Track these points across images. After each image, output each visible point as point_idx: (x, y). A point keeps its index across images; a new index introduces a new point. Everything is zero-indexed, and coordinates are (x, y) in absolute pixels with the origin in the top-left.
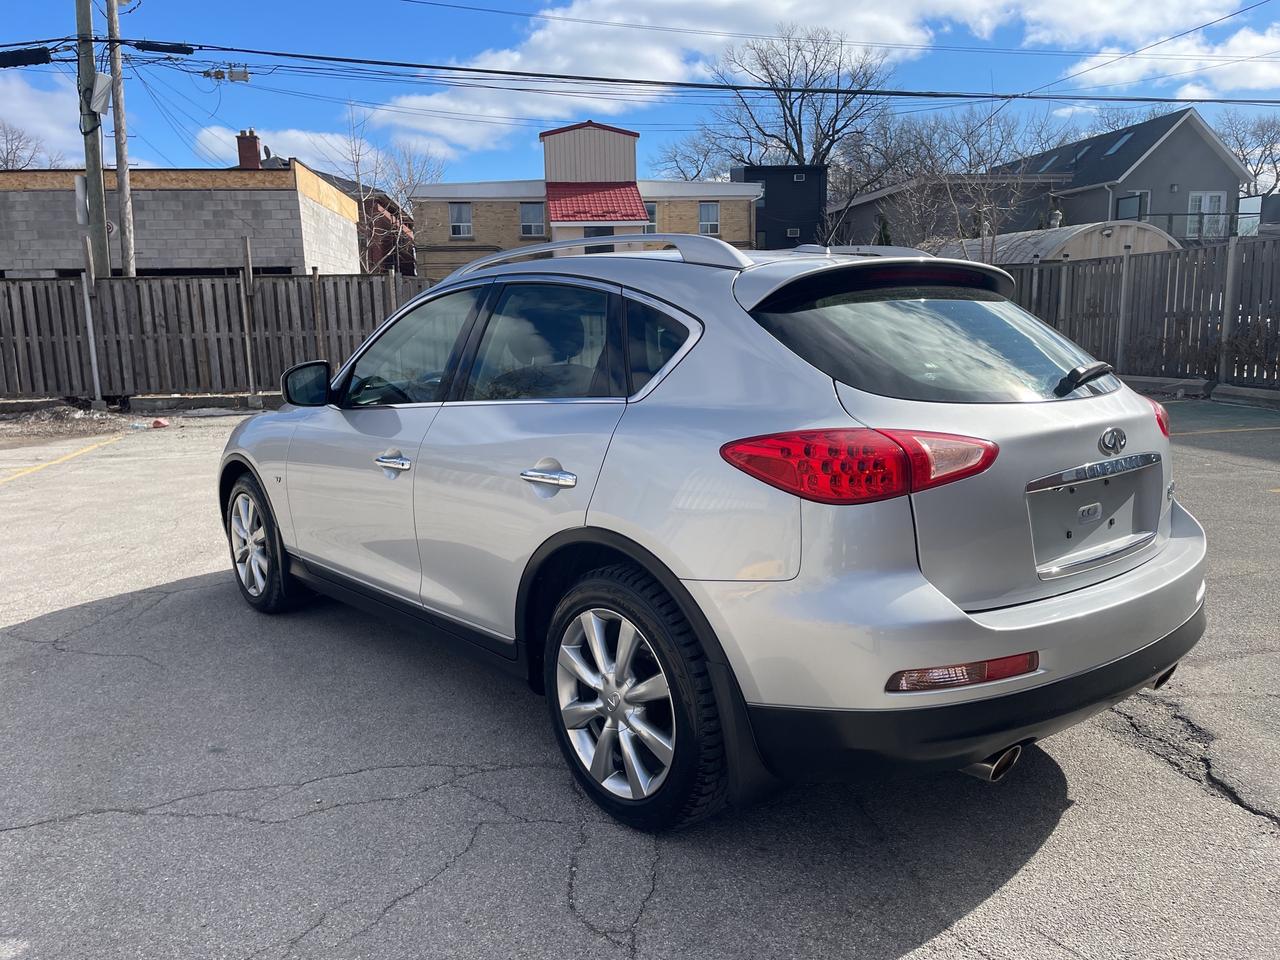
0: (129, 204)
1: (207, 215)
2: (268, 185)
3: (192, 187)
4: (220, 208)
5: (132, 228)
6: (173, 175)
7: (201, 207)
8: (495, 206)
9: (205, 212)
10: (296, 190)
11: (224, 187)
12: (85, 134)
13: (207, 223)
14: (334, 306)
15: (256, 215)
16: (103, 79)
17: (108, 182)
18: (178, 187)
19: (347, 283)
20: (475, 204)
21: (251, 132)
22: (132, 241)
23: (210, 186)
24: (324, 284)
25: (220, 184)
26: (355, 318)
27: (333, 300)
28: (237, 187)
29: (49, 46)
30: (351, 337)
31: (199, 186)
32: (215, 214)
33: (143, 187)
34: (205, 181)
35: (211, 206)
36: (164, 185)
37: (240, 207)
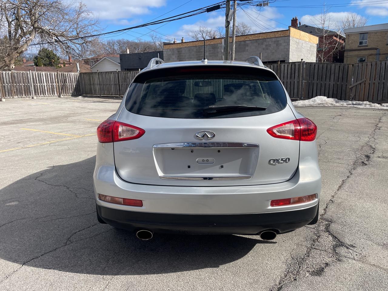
0: (234, 45)
1: (264, 46)
2: (282, 35)
3: (261, 38)
4: (267, 44)
5: (234, 52)
6: (256, 35)
7: (262, 44)
8: (378, 33)
9: (264, 45)
10: (290, 36)
11: (269, 37)
12: (226, 27)
13: (263, 49)
14: (283, 72)
15: (277, 45)
16: (231, 11)
17: (230, 40)
18: (257, 39)
19: (288, 65)
20: (370, 33)
21: (296, 18)
22: (234, 56)
23: (266, 37)
24: (281, 66)
25: (268, 37)
26: (289, 76)
27: (283, 71)
28: (273, 37)
29: (220, 4)
30: (287, 82)
31: (263, 38)
32: (266, 45)
33: (249, 40)
34: (265, 36)
35: (265, 43)
36: (254, 39)
37: (273, 43)
